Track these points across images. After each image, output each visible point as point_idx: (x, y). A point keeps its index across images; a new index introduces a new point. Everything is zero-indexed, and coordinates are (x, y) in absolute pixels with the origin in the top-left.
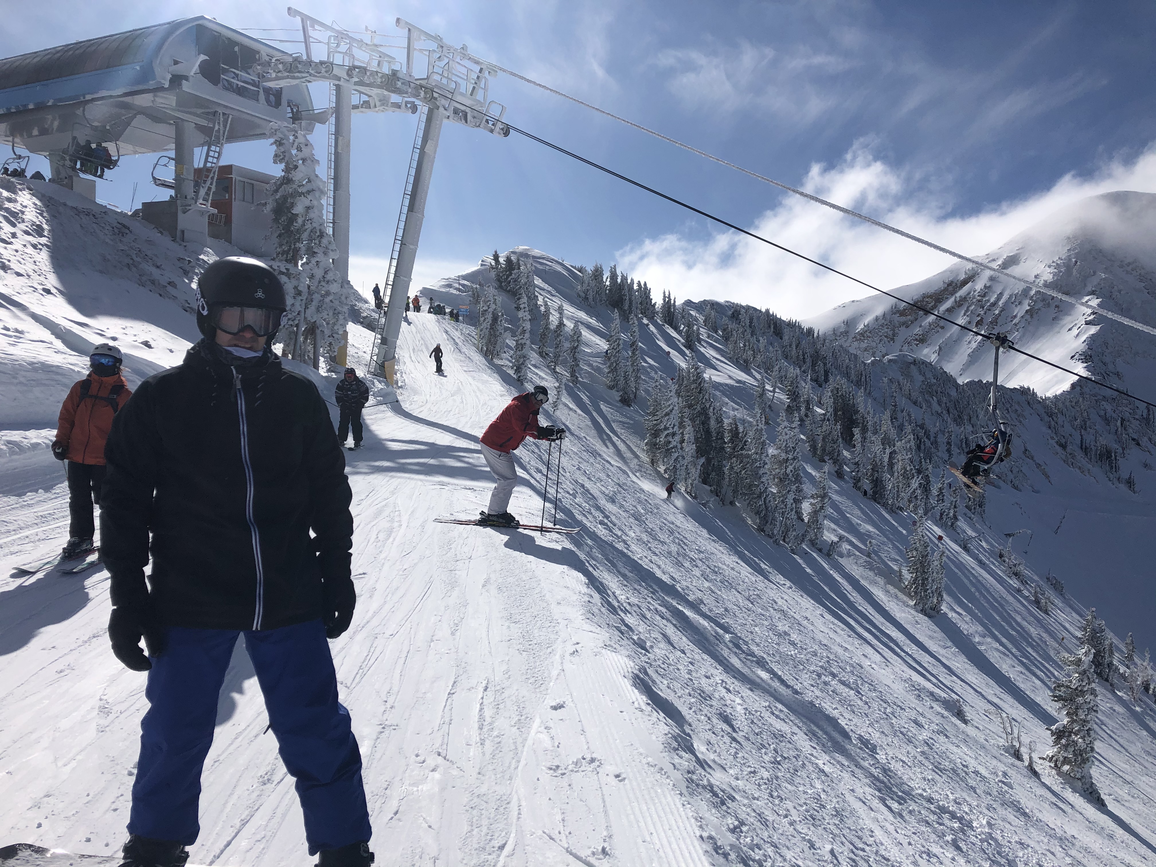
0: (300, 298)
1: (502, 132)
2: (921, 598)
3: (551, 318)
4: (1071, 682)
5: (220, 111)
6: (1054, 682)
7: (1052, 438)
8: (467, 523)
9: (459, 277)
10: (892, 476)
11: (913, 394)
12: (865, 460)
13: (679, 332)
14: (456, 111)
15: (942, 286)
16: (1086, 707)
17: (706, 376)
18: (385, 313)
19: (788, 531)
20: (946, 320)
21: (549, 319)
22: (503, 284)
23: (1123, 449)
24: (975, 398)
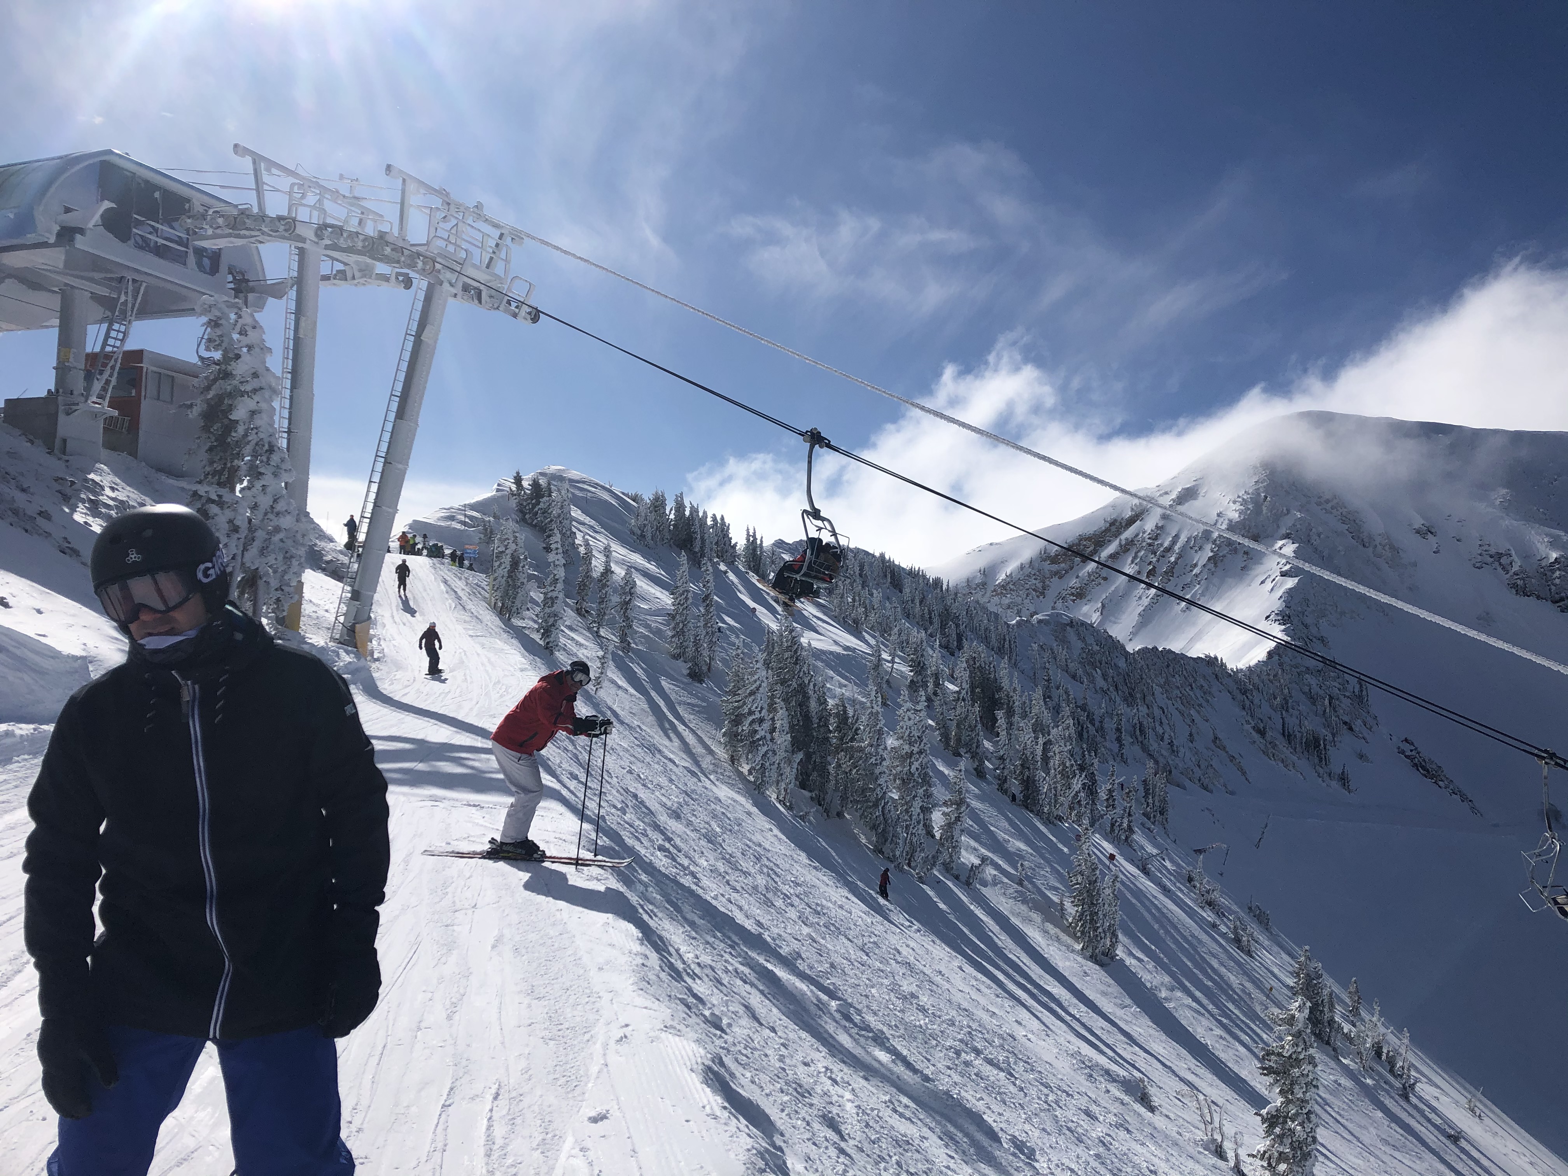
0: (237, 536)
1: (528, 317)
2: (1090, 941)
3: (594, 562)
4: (1283, 1047)
5: (129, 276)
6: (1263, 1049)
7: (1248, 722)
8: (471, 855)
9: (465, 506)
10: (1048, 774)
11: (1071, 665)
12: (1012, 753)
14: (466, 288)
15: (1102, 525)
16: (1303, 1081)
17: (804, 641)
18: (358, 555)
19: (914, 851)
20: (1110, 567)
21: (591, 563)
22: (527, 516)
23: (1334, 735)
24: (1149, 670)
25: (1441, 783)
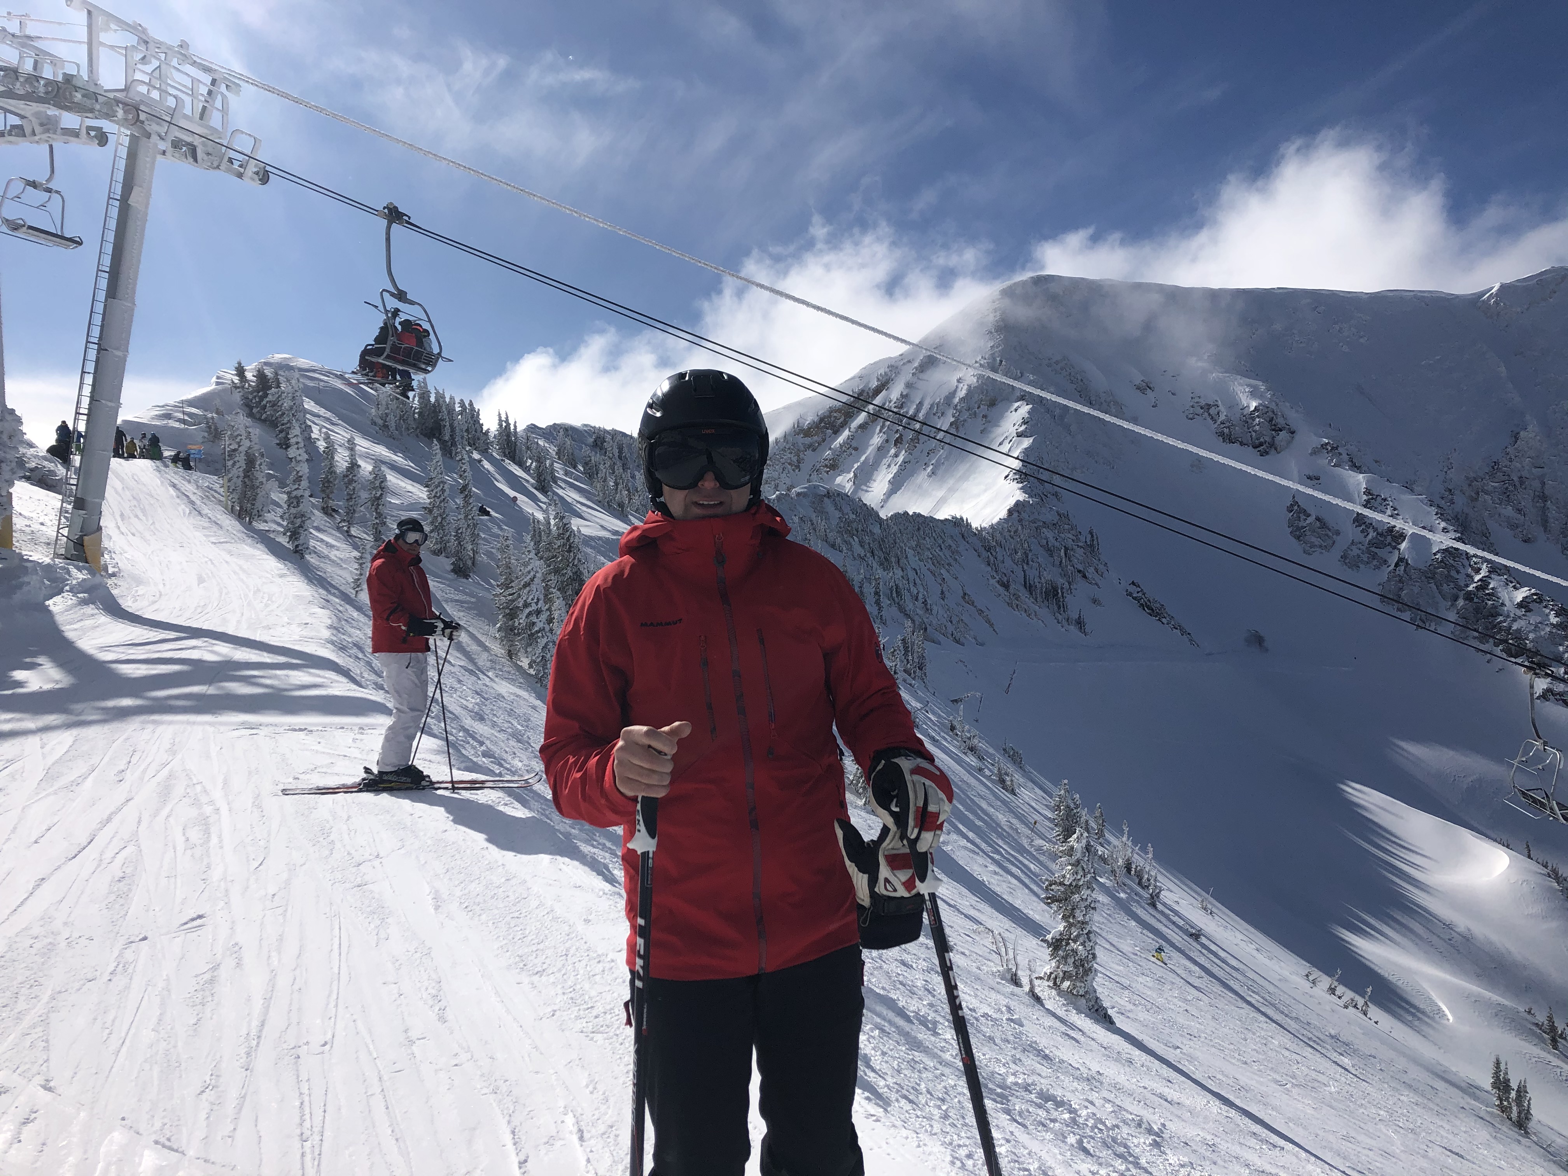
1: (256, 177)
3: (337, 457)
4: (1064, 876)
8: (347, 789)
9: (182, 402)
11: (830, 535)
13: (526, 470)
14: (177, 144)
16: (1083, 905)
17: (574, 528)
21: (333, 458)
22: (255, 411)
23: (1070, 583)
24: (902, 535)
25: (1164, 620)
